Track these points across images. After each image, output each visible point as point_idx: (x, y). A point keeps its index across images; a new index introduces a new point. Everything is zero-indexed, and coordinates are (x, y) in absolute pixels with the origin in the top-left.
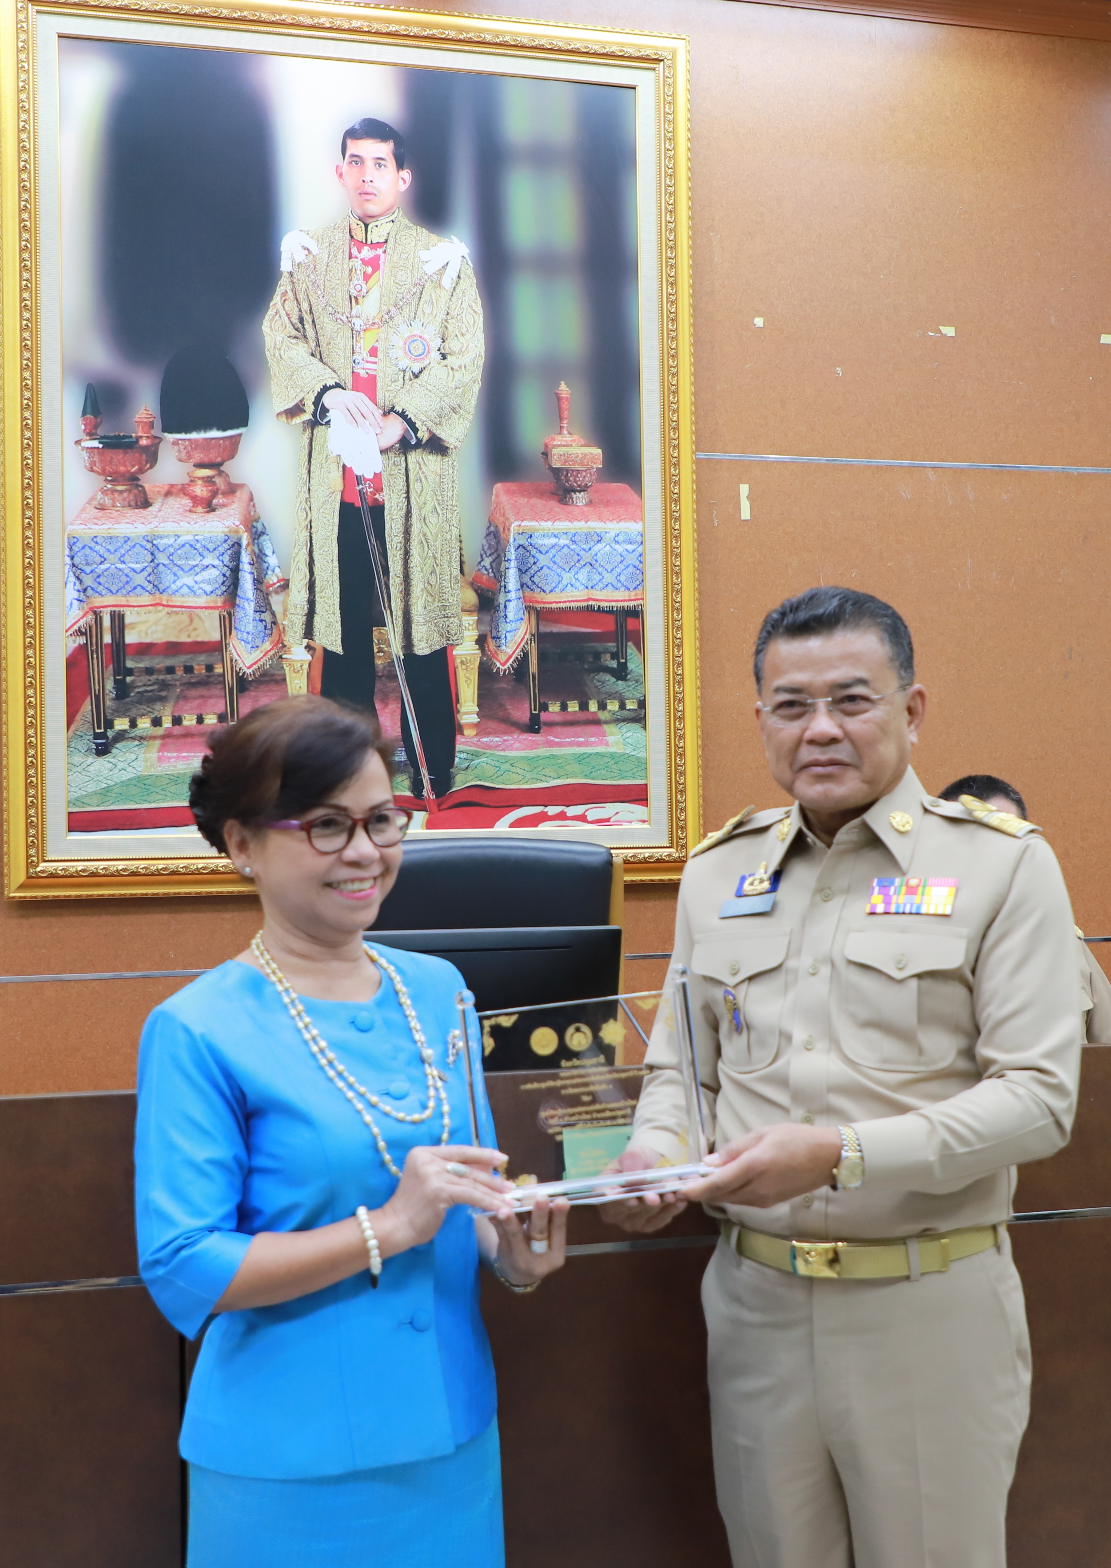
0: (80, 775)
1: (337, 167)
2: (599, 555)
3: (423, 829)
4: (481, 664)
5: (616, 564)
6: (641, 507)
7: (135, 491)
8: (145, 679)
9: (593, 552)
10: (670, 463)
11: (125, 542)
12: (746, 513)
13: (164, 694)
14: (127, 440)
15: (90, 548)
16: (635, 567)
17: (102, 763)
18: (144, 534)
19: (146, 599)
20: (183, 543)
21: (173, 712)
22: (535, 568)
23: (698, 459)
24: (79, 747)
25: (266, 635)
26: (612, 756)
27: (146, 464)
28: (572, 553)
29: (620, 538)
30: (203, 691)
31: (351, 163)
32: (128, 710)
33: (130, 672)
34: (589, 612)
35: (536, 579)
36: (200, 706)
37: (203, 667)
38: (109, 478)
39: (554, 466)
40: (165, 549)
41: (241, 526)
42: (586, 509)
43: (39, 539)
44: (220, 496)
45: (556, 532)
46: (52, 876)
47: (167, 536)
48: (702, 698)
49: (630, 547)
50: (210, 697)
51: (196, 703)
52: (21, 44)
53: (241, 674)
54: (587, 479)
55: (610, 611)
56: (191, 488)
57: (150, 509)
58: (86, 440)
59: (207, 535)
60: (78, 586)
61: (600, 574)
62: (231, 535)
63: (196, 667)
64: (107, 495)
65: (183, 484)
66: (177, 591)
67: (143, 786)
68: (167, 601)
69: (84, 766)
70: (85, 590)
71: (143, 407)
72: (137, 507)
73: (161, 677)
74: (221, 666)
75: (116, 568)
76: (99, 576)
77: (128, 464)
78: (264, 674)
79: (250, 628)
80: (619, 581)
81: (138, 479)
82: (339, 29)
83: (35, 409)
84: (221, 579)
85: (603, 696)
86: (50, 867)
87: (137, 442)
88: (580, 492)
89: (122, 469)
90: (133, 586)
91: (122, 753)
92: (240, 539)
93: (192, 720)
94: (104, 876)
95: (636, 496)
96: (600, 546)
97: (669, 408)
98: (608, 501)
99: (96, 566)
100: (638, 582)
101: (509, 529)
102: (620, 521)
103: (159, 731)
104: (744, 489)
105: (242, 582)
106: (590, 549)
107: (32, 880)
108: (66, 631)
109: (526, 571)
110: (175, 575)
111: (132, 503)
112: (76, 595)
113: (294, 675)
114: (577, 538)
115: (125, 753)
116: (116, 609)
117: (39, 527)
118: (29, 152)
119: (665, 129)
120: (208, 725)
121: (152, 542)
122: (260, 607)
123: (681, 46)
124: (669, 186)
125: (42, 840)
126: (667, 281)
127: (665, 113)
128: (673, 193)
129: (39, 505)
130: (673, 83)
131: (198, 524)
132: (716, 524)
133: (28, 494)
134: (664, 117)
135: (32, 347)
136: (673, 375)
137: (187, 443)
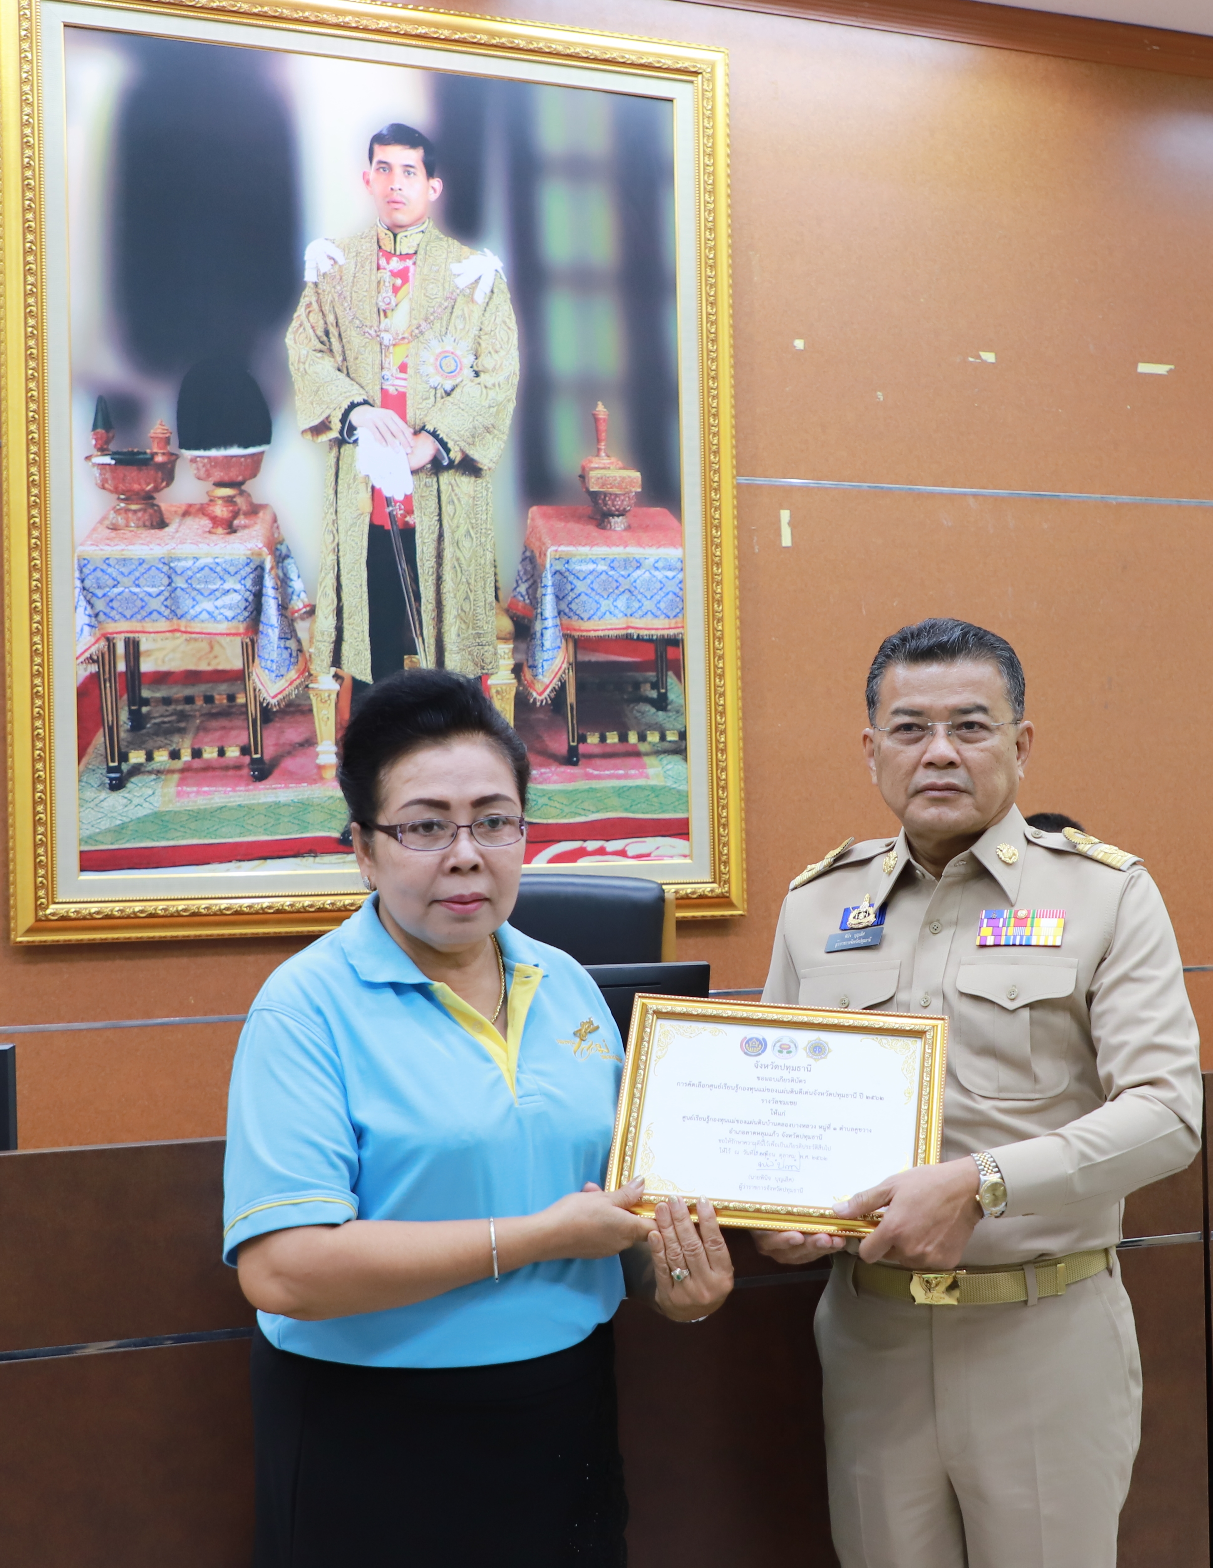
0: (92, 811)
1: (364, 174)
2: (638, 581)
4: (518, 694)
5: (655, 591)
6: (680, 532)
7: (150, 511)
8: (162, 709)
9: (632, 579)
10: (710, 488)
11: (140, 564)
12: (786, 540)
13: (182, 725)
14: (141, 456)
15: (102, 570)
16: (675, 594)
17: (116, 799)
18: (160, 556)
19: (163, 625)
20: (202, 566)
21: (192, 745)
22: (572, 595)
23: (738, 484)
24: (91, 781)
25: (290, 663)
26: (653, 789)
27: (163, 481)
28: (610, 579)
29: (660, 565)
30: (224, 722)
32: (144, 742)
33: (146, 702)
34: (628, 641)
35: (573, 606)
36: (221, 738)
37: (225, 696)
38: (122, 497)
39: (592, 490)
40: (182, 573)
41: (265, 549)
42: (625, 534)
43: (47, 561)
44: (242, 517)
45: (594, 558)
46: (63, 918)
47: (186, 559)
48: (744, 729)
49: (670, 574)
50: (232, 728)
51: (218, 734)
52: (23, 33)
53: (265, 705)
54: (625, 503)
55: (650, 640)
56: (211, 508)
57: (167, 529)
58: (97, 456)
59: (228, 558)
60: (89, 611)
61: (639, 601)
62: (254, 558)
63: (217, 697)
64: (120, 514)
65: (202, 504)
66: (196, 616)
67: (160, 823)
68: (186, 627)
69: (97, 801)
70: (97, 615)
71: (159, 422)
72: (153, 527)
73: (179, 707)
74: (244, 695)
75: (130, 591)
76: (111, 601)
77: (142, 481)
78: (290, 704)
79: (274, 656)
80: (659, 608)
81: (152, 498)
82: (366, 30)
83: (41, 422)
84: (243, 604)
85: (643, 728)
86: (62, 909)
87: (152, 458)
88: (618, 516)
89: (136, 487)
90: (149, 611)
91: (138, 788)
92: (263, 562)
93: (212, 753)
94: (119, 918)
95: (675, 522)
96: (639, 572)
97: (709, 431)
98: (647, 526)
99: (108, 589)
100: (678, 610)
101: (545, 555)
102: (660, 547)
103: (178, 764)
104: (785, 515)
105: (265, 607)
106: (629, 575)
107: (41, 924)
108: (77, 658)
109: (563, 597)
110: (194, 599)
111: (148, 523)
112: (87, 620)
113: (321, 705)
114: (615, 564)
115: (141, 788)
116: (131, 635)
117: (46, 548)
118: (33, 148)
119: (704, 144)
120: (231, 758)
121: (169, 565)
122: (285, 633)
123: (719, 59)
124: (708, 203)
125: (52, 881)
126: (707, 300)
127: (705, 128)
128: (713, 210)
129: (46, 524)
130: (713, 96)
131: (217, 547)
132: (757, 551)
133: (35, 512)
134: (704, 132)
135: (38, 355)
136: (714, 397)
137: (206, 460)
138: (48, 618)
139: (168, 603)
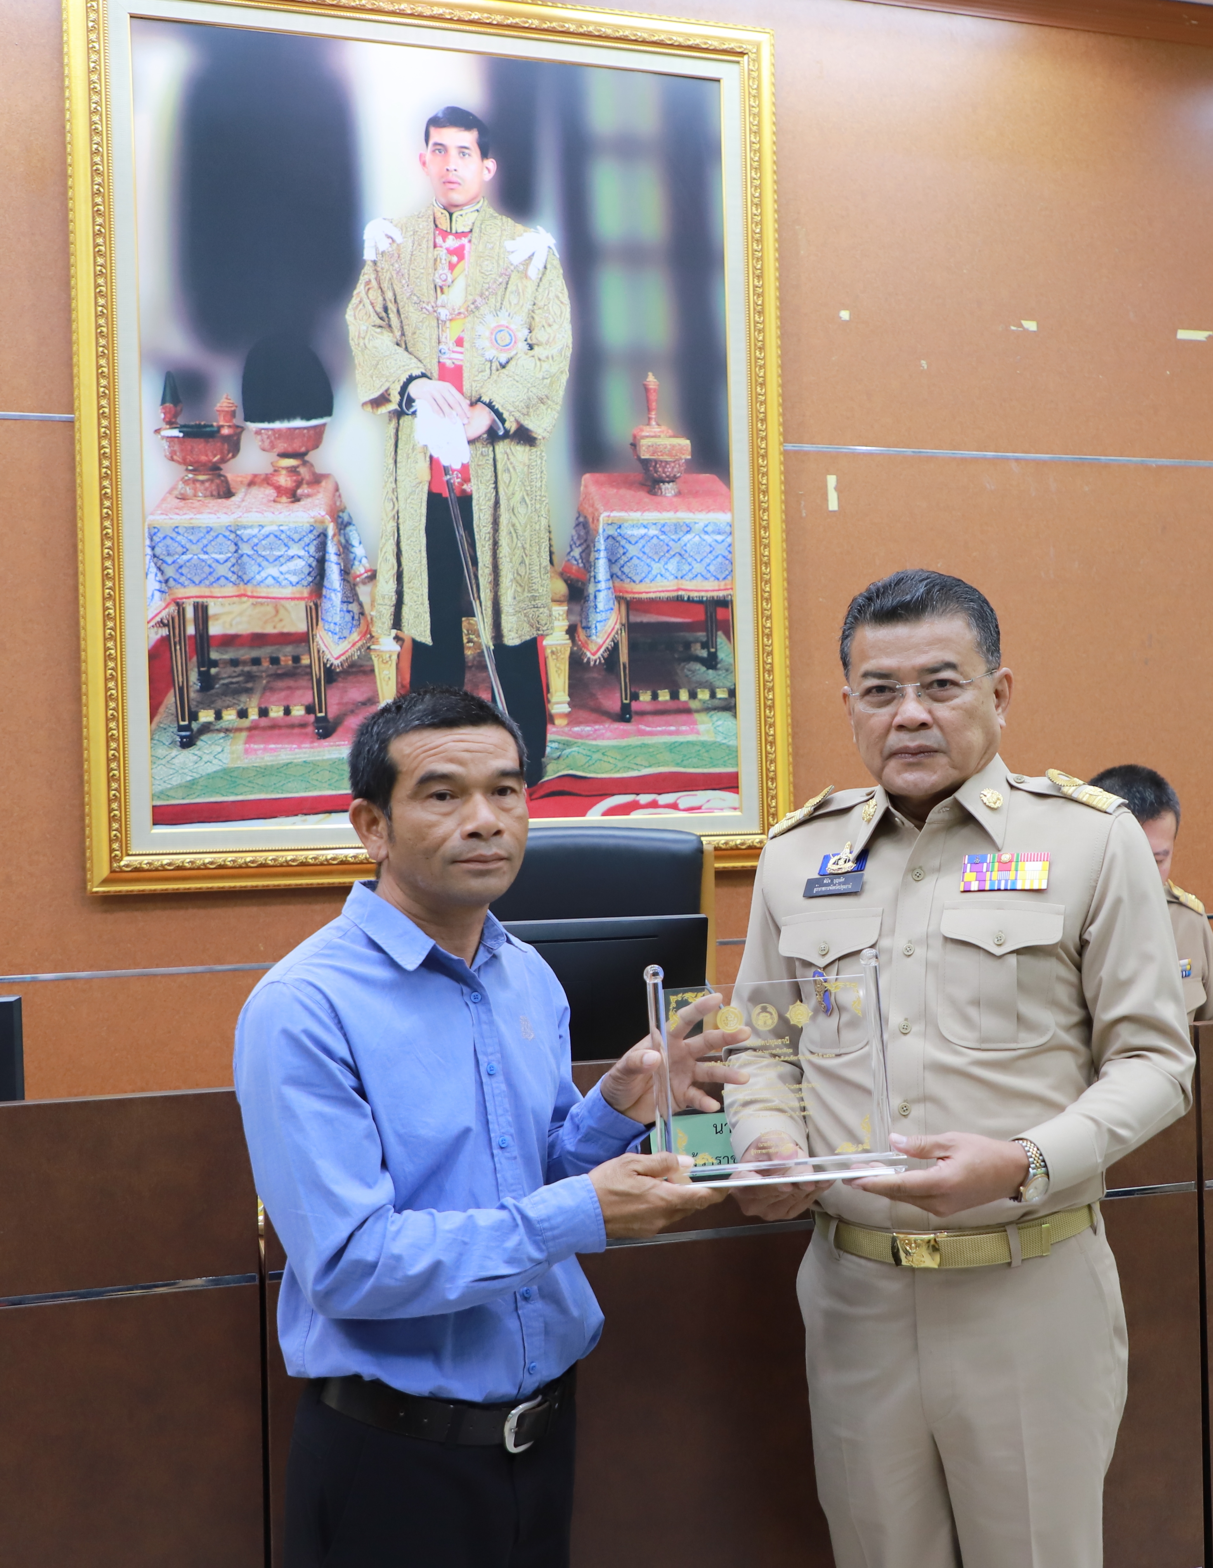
0: (164, 768)
1: (421, 156)
2: (688, 545)
4: (572, 655)
5: (705, 554)
6: (729, 498)
7: (217, 481)
8: (230, 670)
9: (682, 543)
10: (758, 454)
11: (208, 532)
12: (833, 504)
13: (250, 685)
14: (208, 429)
15: (172, 538)
16: (724, 557)
17: (186, 757)
18: (227, 524)
19: (230, 590)
20: (267, 533)
21: (259, 704)
22: (624, 558)
23: (786, 450)
24: (163, 739)
25: (353, 626)
26: (703, 744)
27: (229, 453)
28: (661, 543)
29: (709, 529)
30: (290, 683)
31: (434, 151)
32: (213, 702)
33: (215, 664)
34: (678, 603)
35: (626, 569)
36: (286, 698)
37: (290, 658)
38: (190, 468)
39: (643, 457)
40: (249, 540)
41: (328, 517)
42: (675, 500)
43: (118, 530)
44: (305, 486)
45: (645, 523)
46: (137, 870)
47: (251, 527)
48: (792, 686)
49: (719, 538)
50: (298, 688)
51: (283, 694)
52: (89, 23)
53: (328, 665)
54: (675, 470)
55: (700, 602)
56: (275, 478)
57: (233, 499)
58: (166, 429)
59: (292, 525)
60: (159, 577)
61: (690, 564)
62: (317, 525)
63: (282, 658)
64: (188, 485)
65: (267, 475)
66: (262, 582)
67: (229, 778)
68: (252, 592)
69: (168, 758)
70: (167, 581)
71: (225, 396)
72: (220, 497)
73: (247, 669)
74: (308, 657)
75: (199, 558)
76: (181, 567)
77: (210, 454)
78: (352, 665)
79: (337, 619)
80: (709, 571)
81: (220, 469)
82: (422, 16)
83: (112, 397)
84: (307, 570)
85: (693, 685)
86: (135, 861)
87: (218, 431)
88: (668, 482)
89: (203, 458)
90: (216, 577)
91: (207, 745)
92: (326, 530)
93: (278, 712)
94: (190, 869)
95: (724, 488)
96: (689, 536)
97: (756, 400)
98: (697, 492)
99: (177, 556)
100: (727, 572)
101: (598, 520)
102: (709, 511)
103: (246, 723)
104: (832, 480)
105: (328, 572)
106: (679, 540)
107: (116, 875)
108: (148, 622)
109: (616, 561)
110: (260, 565)
111: (215, 493)
112: (157, 586)
113: (383, 666)
114: (666, 529)
115: (210, 745)
116: (200, 600)
117: (118, 517)
118: (101, 135)
119: (750, 123)
120: (296, 717)
121: (235, 533)
122: (347, 597)
123: (765, 40)
124: (755, 179)
125: (126, 834)
126: (754, 273)
127: (751, 106)
128: (760, 187)
129: (117, 495)
130: (759, 76)
131: (282, 515)
132: (805, 514)
133: (106, 483)
134: (750, 110)
135: (108, 333)
136: (761, 367)
137: (270, 432)
138: (120, 584)
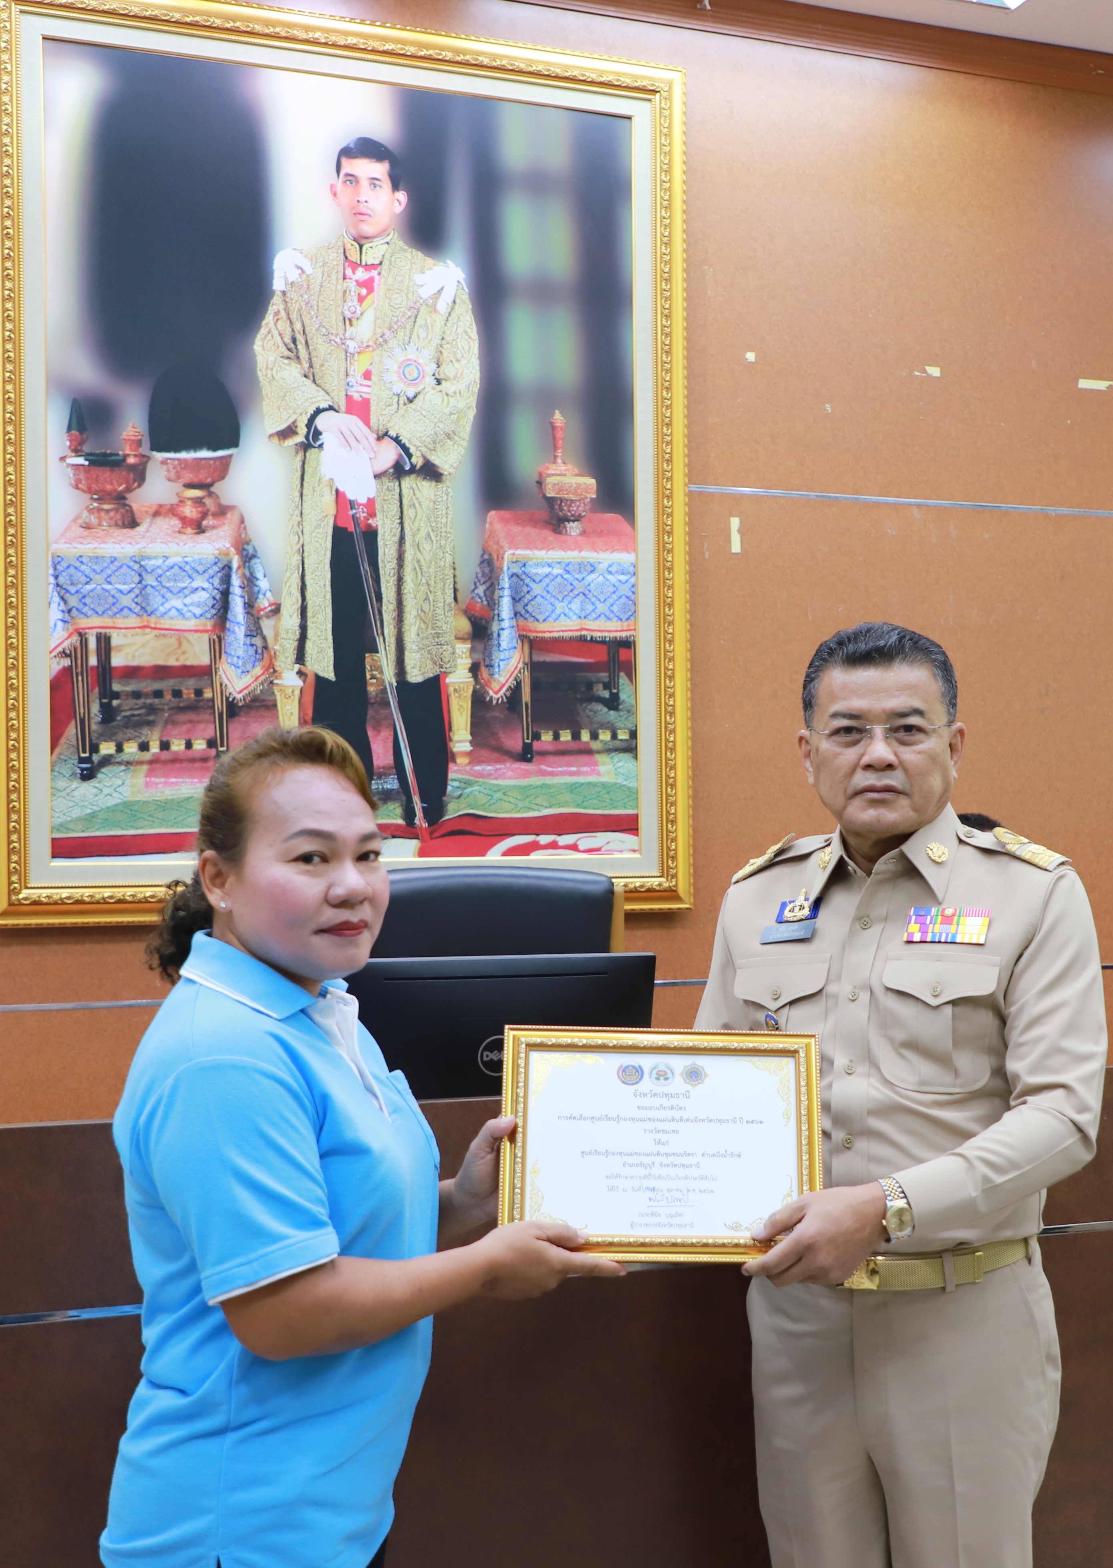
0: (64, 800)
1: (332, 186)
2: (592, 585)
3: (414, 857)
4: (475, 692)
5: (609, 594)
6: (634, 538)
7: (122, 510)
8: (132, 702)
9: (586, 582)
10: (663, 495)
11: (112, 562)
12: (736, 547)
13: (151, 718)
14: (114, 458)
15: (75, 568)
16: (627, 597)
17: (87, 789)
18: (132, 555)
19: (133, 621)
20: (172, 564)
21: (161, 737)
22: (528, 597)
23: (690, 492)
24: (64, 771)
25: (257, 660)
26: (604, 785)
27: (134, 481)
28: (565, 582)
29: (613, 569)
30: (192, 716)
31: (345, 182)
32: (114, 734)
33: (117, 695)
34: (581, 642)
35: (529, 608)
36: (188, 731)
37: (192, 691)
38: (95, 497)
39: (548, 495)
40: (153, 571)
41: (232, 549)
42: (579, 539)
43: (22, 558)
44: (210, 517)
45: (550, 561)
46: (36, 903)
47: (156, 558)
48: (693, 729)
49: (623, 578)
50: (199, 722)
51: (185, 727)
52: (3, 45)
53: (231, 699)
54: (580, 509)
55: (603, 642)
56: (181, 509)
57: (138, 529)
58: (72, 457)
59: (197, 557)
60: (62, 606)
61: (593, 604)
62: (222, 557)
63: (185, 691)
64: (93, 513)
65: (172, 505)
66: (165, 613)
67: (129, 812)
68: (155, 624)
69: (68, 790)
70: (69, 611)
71: (131, 425)
72: (124, 526)
73: (149, 701)
74: (210, 690)
75: (102, 588)
76: (84, 597)
77: (115, 483)
78: (255, 699)
79: (240, 652)
80: (612, 611)
81: (124, 498)
82: (335, 45)
83: (18, 423)
84: (211, 602)
85: (595, 726)
86: (34, 894)
87: (124, 460)
88: (574, 521)
89: (109, 487)
90: (120, 607)
91: (107, 778)
92: (230, 562)
93: (180, 745)
94: (89, 903)
95: (629, 528)
96: (593, 576)
97: (662, 440)
98: (601, 532)
99: (80, 586)
100: (630, 613)
101: (503, 558)
102: (613, 551)
103: (147, 756)
104: (735, 522)
105: (232, 605)
106: (583, 579)
107: (14, 908)
108: (51, 652)
109: (520, 599)
110: (163, 597)
111: (119, 523)
112: (60, 615)
113: (285, 700)
114: (570, 568)
115: (111, 778)
116: (103, 631)
117: (22, 545)
118: (12, 157)
119: (661, 161)
120: (198, 751)
121: (139, 563)
122: (251, 631)
123: (676, 78)
124: (664, 218)
125: (25, 867)
126: (662, 313)
127: (662, 145)
128: (669, 226)
129: (22, 522)
130: (670, 115)
131: (187, 546)
132: (707, 556)
133: (11, 510)
134: (661, 149)
135: (15, 359)
136: (668, 407)
137: (176, 463)
138: (23, 613)
139: (139, 600)
